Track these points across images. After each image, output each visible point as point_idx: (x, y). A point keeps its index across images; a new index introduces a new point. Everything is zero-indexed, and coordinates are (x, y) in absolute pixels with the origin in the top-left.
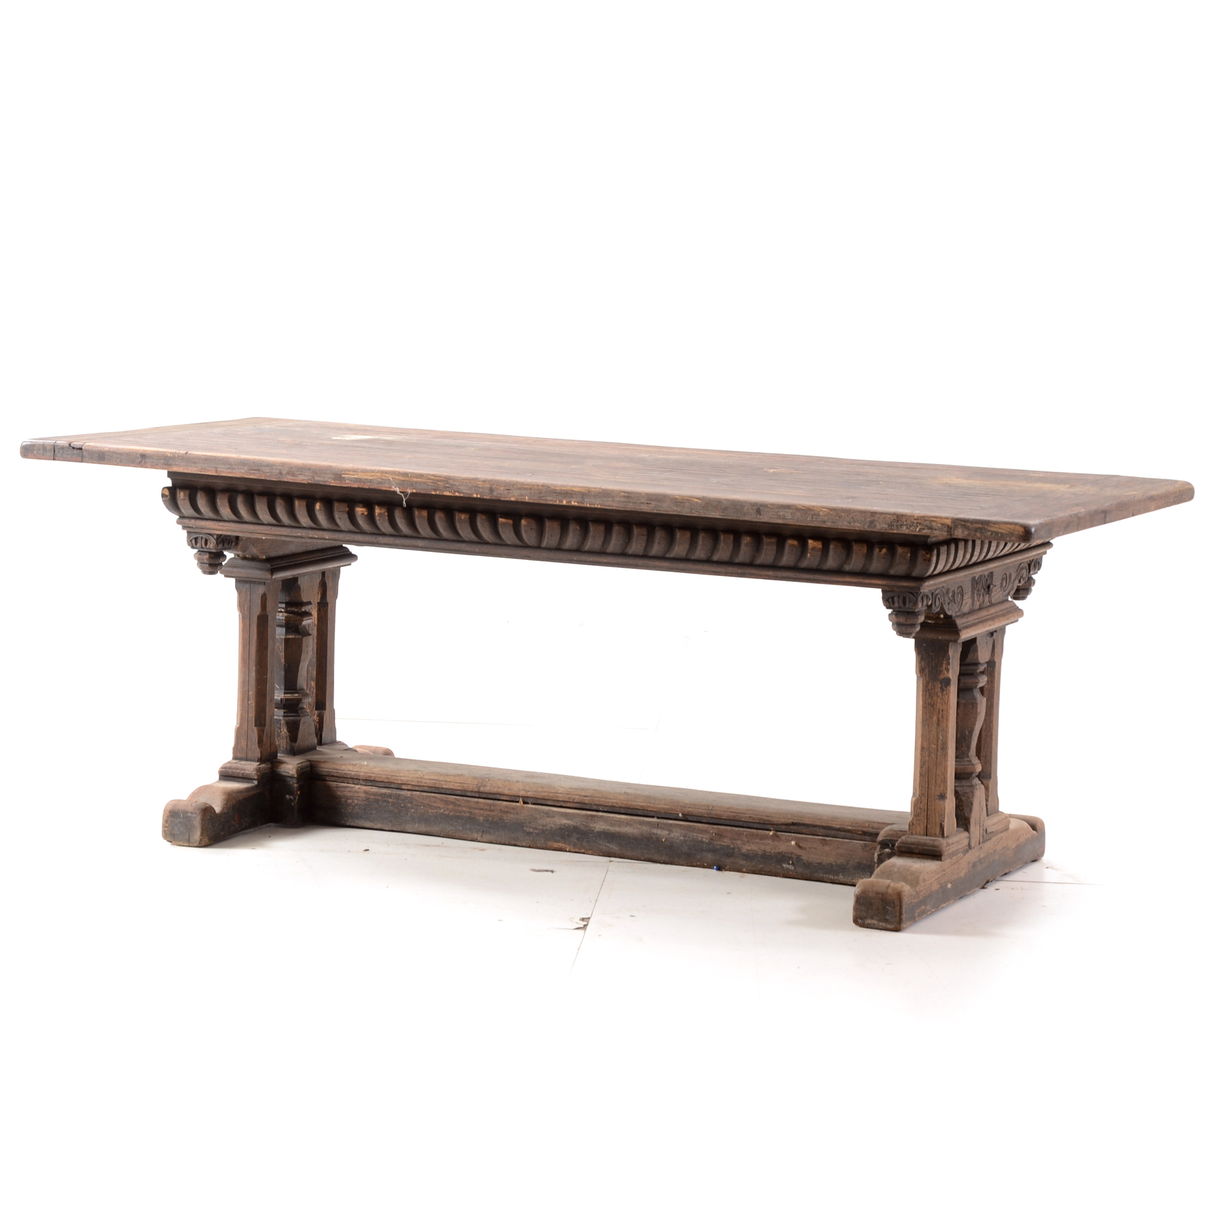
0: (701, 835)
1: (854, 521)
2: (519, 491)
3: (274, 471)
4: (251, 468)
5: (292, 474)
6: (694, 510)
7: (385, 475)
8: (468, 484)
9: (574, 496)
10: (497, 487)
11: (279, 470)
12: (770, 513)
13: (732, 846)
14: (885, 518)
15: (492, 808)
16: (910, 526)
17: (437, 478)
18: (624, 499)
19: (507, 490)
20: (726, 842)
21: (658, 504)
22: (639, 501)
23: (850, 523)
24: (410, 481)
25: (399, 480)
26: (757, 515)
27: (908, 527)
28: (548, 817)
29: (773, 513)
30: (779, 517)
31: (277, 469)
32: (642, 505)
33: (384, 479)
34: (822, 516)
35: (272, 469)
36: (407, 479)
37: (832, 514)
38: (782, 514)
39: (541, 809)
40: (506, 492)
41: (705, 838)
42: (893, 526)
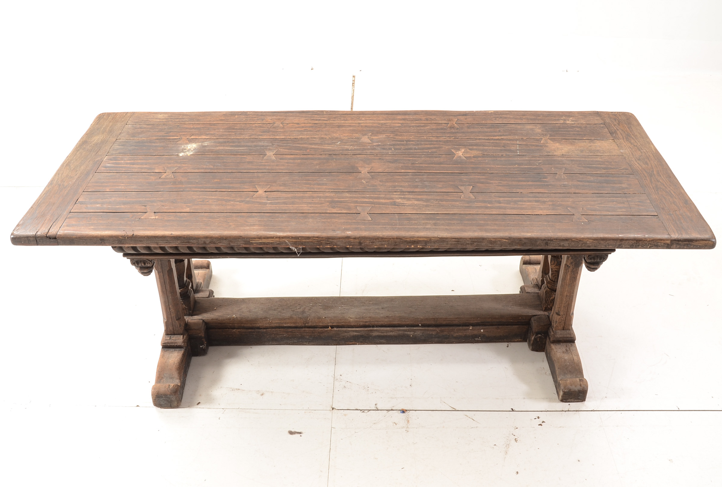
0: (431, 332)
1: (609, 245)
2: (380, 243)
3: (200, 242)
4: (183, 242)
5: (214, 243)
6: (503, 245)
7: (282, 239)
8: (343, 241)
9: (420, 243)
10: (365, 241)
11: (203, 241)
12: (555, 244)
13: (448, 335)
14: (629, 242)
15: (313, 332)
16: (644, 246)
17: (321, 239)
18: (455, 243)
19: (371, 242)
20: (445, 333)
21: (479, 243)
22: (465, 243)
23: (606, 246)
24: (301, 242)
25: (292, 241)
26: (545, 246)
27: (643, 246)
28: (346, 333)
29: (556, 244)
30: (560, 246)
31: (202, 241)
32: (467, 245)
33: (282, 242)
34: (588, 244)
35: (198, 241)
36: (299, 240)
37: (595, 242)
38: (562, 244)
39: (342, 330)
40: (371, 243)
41: (434, 333)
42: (634, 246)
